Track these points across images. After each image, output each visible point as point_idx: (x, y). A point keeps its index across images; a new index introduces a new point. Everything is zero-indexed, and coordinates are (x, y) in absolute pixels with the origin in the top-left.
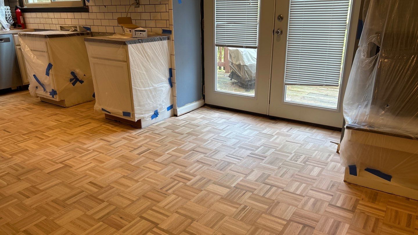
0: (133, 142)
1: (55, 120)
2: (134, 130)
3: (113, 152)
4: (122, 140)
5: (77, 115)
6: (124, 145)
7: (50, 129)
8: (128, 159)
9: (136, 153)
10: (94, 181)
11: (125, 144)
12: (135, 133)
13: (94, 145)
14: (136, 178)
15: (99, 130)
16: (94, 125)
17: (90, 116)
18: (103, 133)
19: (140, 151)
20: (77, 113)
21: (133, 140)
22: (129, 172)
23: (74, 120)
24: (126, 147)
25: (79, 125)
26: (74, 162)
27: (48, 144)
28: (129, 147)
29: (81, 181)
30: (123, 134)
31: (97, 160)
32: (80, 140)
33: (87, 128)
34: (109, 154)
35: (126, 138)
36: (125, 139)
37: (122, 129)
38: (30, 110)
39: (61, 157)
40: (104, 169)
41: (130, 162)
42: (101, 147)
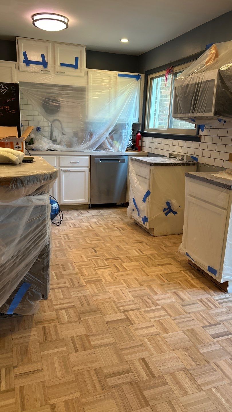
0: (211, 312)
1: (139, 249)
2: (216, 293)
3: (182, 318)
4: (198, 303)
5: (161, 249)
6: (198, 312)
7: (130, 259)
8: (197, 339)
9: (211, 333)
10: (148, 359)
11: (201, 311)
12: (217, 297)
13: (164, 299)
14: (199, 381)
15: (177, 278)
16: (174, 268)
17: (173, 254)
18: (180, 284)
19: (217, 332)
20: (162, 247)
21: (212, 308)
22: (194, 365)
23: (156, 255)
24: (200, 317)
25: (158, 264)
26: (136, 316)
27: (121, 279)
28: (204, 318)
29: (134, 353)
30: (202, 293)
31: (161, 324)
32: (153, 286)
33: (165, 270)
34: (177, 321)
35: (204, 301)
36: (203, 304)
37: (202, 285)
38: (122, 231)
39: (127, 303)
40: (165, 343)
41: (199, 346)
42: (171, 305)
